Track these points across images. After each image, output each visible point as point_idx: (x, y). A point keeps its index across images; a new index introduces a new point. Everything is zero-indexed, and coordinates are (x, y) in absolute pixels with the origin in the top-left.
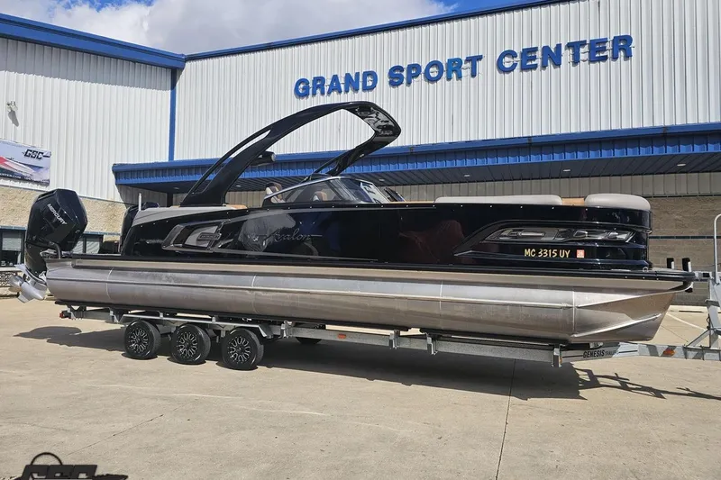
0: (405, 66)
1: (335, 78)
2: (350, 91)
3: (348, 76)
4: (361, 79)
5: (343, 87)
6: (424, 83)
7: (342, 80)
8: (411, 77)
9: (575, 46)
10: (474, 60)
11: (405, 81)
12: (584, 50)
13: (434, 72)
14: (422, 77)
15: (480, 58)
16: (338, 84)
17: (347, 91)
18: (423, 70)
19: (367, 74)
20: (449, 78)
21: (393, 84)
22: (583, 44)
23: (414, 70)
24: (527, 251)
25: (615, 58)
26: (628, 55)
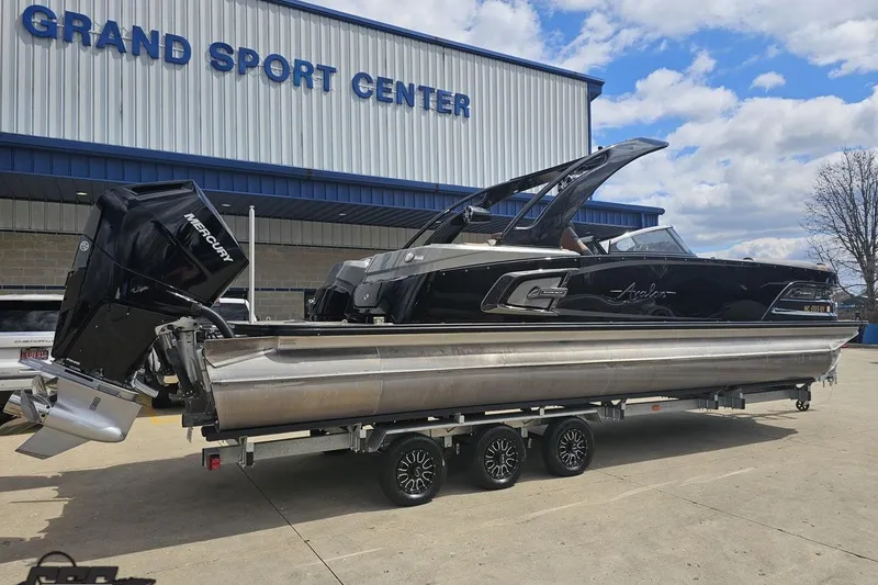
0: (235, 48)
1: (111, 27)
2: (142, 56)
4: (161, 43)
5: (127, 45)
6: (263, 79)
8: (244, 65)
9: (426, 91)
10: (327, 72)
11: (235, 68)
12: (432, 98)
13: (276, 70)
14: (259, 70)
15: (333, 71)
17: (135, 54)
18: (261, 61)
20: (296, 84)
21: (216, 67)
22: (432, 90)
23: (247, 59)
24: (806, 308)
25: (457, 114)
26: (466, 116)
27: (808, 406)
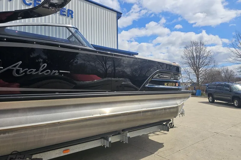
24: (165, 84)
25: (68, 16)
26: (72, 17)
27: (173, 125)
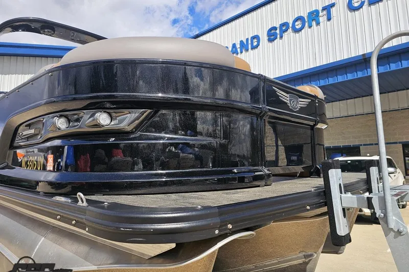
0: (278, 26)
1: (234, 45)
2: (244, 52)
3: (242, 42)
4: (250, 42)
5: (239, 50)
6: (292, 34)
7: (238, 46)
8: (283, 32)
10: (328, 8)
11: (278, 36)
13: (298, 25)
14: (290, 30)
15: (333, 5)
16: (236, 49)
17: (241, 52)
18: (291, 25)
19: (253, 38)
20: (310, 27)
21: (270, 40)
23: (284, 27)
